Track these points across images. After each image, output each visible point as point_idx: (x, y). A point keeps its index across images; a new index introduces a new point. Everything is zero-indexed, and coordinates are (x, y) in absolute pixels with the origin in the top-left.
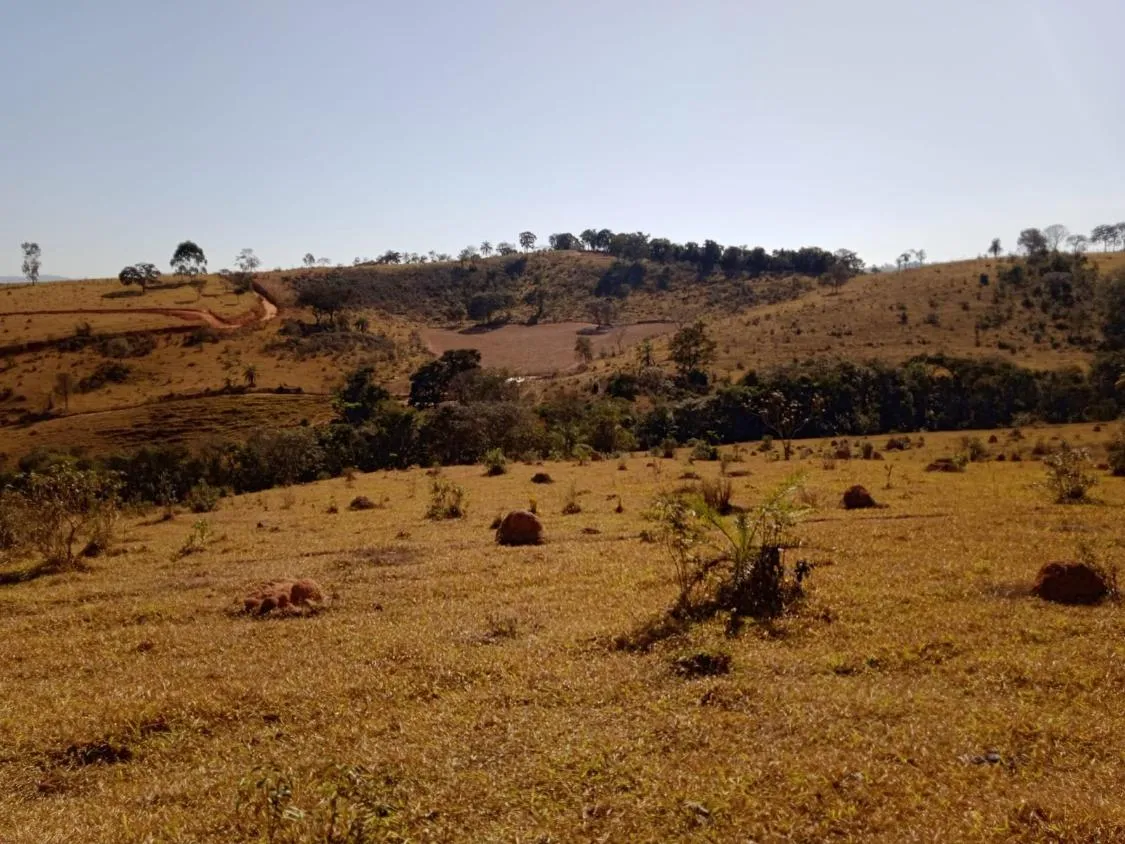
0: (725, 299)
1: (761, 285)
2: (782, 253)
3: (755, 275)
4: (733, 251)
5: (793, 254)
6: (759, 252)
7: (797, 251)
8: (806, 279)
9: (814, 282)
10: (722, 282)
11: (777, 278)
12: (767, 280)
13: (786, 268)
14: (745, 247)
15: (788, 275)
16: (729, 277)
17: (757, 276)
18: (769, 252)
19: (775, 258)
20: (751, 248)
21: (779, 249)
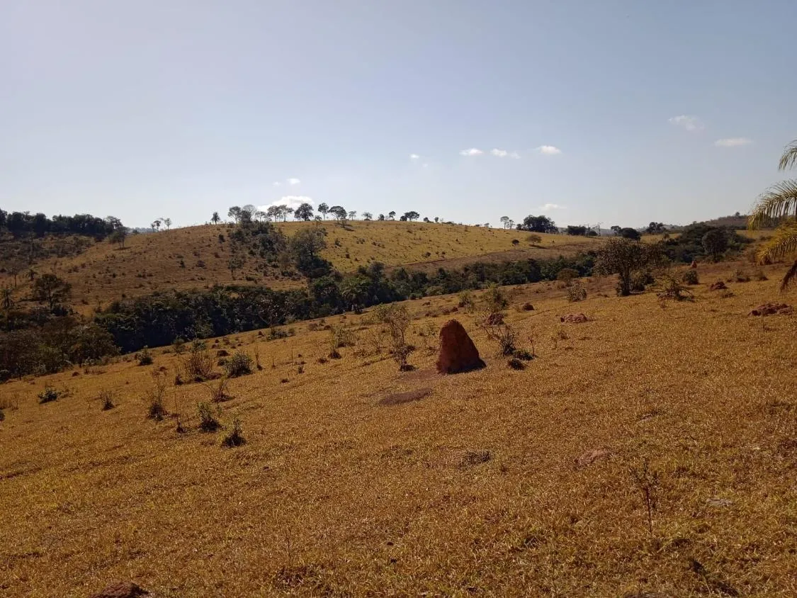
0: (19, 253)
1: (49, 242)
2: (60, 218)
3: (40, 235)
4: (17, 216)
5: (70, 219)
6: (40, 218)
7: (73, 217)
8: (84, 238)
9: (92, 240)
10: (12, 240)
11: (60, 238)
12: (52, 239)
13: (66, 230)
14: (28, 212)
15: (70, 235)
16: (17, 237)
17: (43, 236)
18: (49, 217)
19: (54, 222)
20: (33, 213)
21: (58, 215)
